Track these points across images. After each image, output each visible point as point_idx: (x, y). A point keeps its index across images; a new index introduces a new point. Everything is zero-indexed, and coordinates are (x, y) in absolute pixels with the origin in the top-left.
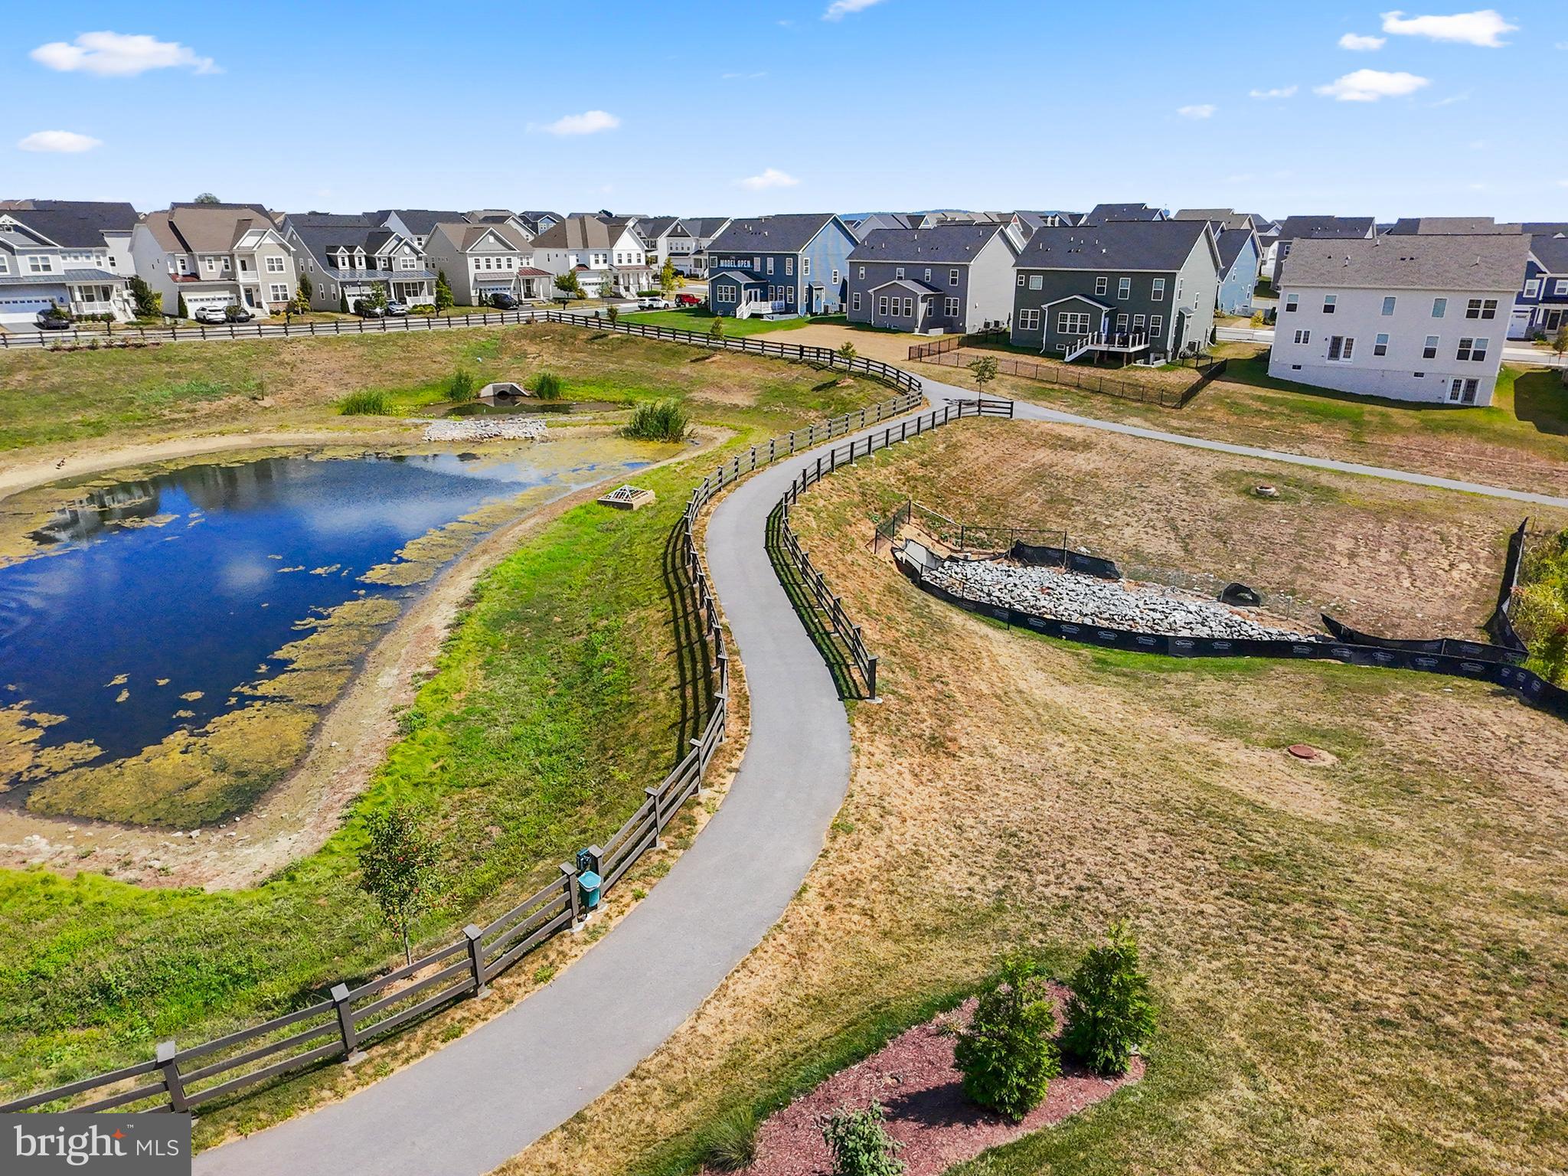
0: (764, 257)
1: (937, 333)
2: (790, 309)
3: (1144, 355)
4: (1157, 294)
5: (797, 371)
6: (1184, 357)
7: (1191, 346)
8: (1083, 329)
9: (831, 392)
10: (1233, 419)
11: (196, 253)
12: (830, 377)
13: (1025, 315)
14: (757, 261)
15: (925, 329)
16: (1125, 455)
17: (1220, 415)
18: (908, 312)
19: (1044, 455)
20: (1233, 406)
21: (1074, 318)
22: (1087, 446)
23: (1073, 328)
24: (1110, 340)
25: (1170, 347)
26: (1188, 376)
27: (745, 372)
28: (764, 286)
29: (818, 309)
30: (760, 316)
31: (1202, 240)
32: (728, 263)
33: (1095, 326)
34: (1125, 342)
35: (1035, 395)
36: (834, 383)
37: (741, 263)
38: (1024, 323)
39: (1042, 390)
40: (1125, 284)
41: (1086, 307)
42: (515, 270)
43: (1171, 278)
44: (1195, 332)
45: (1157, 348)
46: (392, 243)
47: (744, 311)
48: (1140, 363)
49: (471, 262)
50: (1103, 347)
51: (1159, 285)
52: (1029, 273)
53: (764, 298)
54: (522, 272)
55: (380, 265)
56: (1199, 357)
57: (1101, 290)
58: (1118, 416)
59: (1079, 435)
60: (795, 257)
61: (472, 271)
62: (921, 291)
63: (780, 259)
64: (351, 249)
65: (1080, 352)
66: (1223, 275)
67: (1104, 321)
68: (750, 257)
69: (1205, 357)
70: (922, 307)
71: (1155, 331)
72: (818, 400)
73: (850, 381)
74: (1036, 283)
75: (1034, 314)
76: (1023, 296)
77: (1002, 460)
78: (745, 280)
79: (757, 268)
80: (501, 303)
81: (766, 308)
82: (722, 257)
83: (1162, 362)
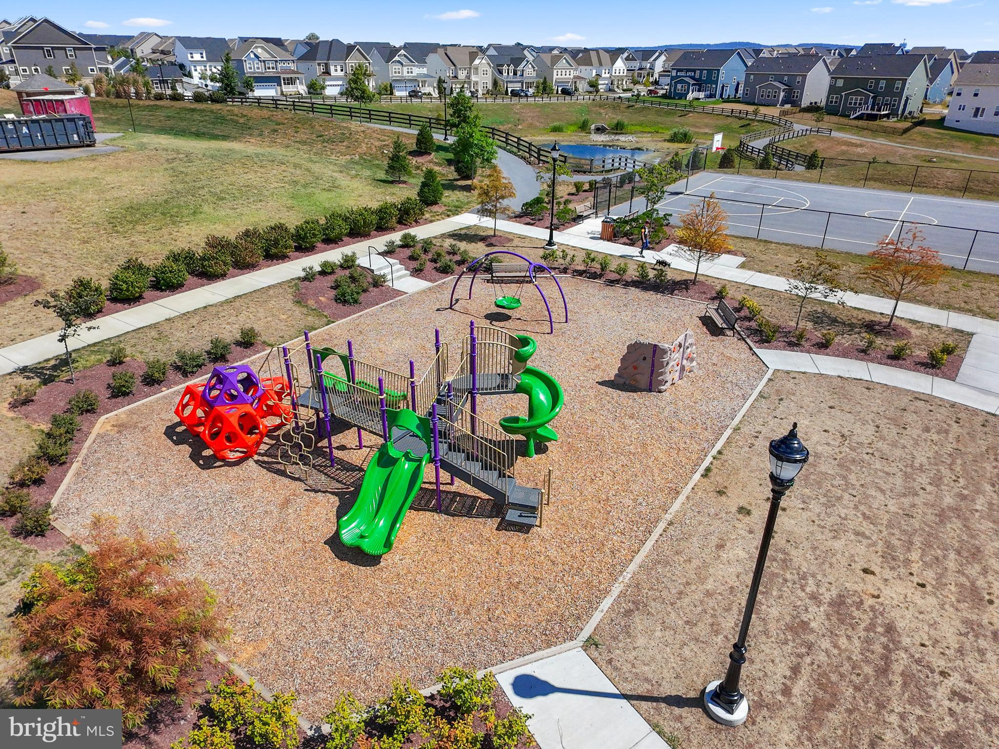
0: (701, 71)
1: (788, 106)
2: (711, 96)
3: (887, 116)
4: (897, 88)
5: (730, 120)
6: (906, 118)
7: (910, 113)
8: (860, 104)
9: (748, 127)
10: (924, 140)
11: (459, 67)
12: (747, 122)
13: (833, 98)
14: (698, 72)
15: (782, 105)
16: (876, 148)
17: (919, 138)
18: (775, 96)
19: (844, 148)
20: (925, 135)
21: (856, 99)
22: (861, 146)
23: (855, 104)
24: (872, 109)
25: (900, 112)
26: (907, 124)
27: (706, 120)
28: (700, 85)
29: (725, 96)
30: (699, 99)
31: (921, 64)
32: (683, 74)
33: (866, 103)
34: (879, 110)
35: (839, 130)
36: (749, 124)
37: (689, 74)
38: (831, 102)
39: (841, 128)
40: (883, 84)
41: (861, 94)
42: (572, 76)
43: (904, 81)
44: (914, 106)
45: (893, 113)
46: (524, 63)
47: (690, 96)
48: (885, 119)
49: (555, 72)
50: (869, 112)
51: (899, 84)
52: (836, 78)
53: (699, 91)
54: (575, 77)
55: (519, 73)
56: (913, 118)
57: (871, 86)
58: (874, 137)
59: (858, 142)
60: (718, 70)
61: (555, 77)
62: (783, 87)
63: (710, 72)
64: (509, 66)
65: (858, 114)
66: (931, 81)
67: (871, 100)
68: (694, 71)
69: (915, 118)
70: (782, 94)
71: (894, 105)
72: (743, 130)
73: (756, 123)
74: (840, 83)
75: (837, 98)
76: (833, 89)
77: (828, 148)
78: (692, 82)
79: (697, 76)
80: (565, 92)
81: (702, 95)
82: (678, 70)
83: (895, 119)
